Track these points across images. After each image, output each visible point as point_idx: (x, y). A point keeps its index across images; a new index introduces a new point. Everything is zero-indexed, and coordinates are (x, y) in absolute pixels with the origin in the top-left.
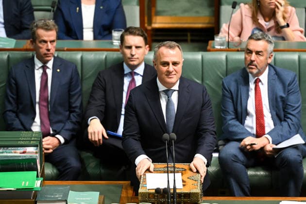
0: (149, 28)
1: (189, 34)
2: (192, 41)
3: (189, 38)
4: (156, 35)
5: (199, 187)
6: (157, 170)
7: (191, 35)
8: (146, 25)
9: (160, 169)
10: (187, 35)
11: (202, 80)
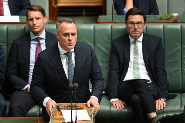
0: (55, 6)
1: (84, 11)
2: (86, 15)
3: (84, 13)
4: (60, 12)
5: (92, 120)
6: (63, 108)
7: (86, 11)
8: (53, 4)
9: (65, 108)
10: (82, 12)
11: (94, 44)
